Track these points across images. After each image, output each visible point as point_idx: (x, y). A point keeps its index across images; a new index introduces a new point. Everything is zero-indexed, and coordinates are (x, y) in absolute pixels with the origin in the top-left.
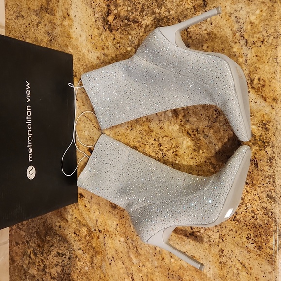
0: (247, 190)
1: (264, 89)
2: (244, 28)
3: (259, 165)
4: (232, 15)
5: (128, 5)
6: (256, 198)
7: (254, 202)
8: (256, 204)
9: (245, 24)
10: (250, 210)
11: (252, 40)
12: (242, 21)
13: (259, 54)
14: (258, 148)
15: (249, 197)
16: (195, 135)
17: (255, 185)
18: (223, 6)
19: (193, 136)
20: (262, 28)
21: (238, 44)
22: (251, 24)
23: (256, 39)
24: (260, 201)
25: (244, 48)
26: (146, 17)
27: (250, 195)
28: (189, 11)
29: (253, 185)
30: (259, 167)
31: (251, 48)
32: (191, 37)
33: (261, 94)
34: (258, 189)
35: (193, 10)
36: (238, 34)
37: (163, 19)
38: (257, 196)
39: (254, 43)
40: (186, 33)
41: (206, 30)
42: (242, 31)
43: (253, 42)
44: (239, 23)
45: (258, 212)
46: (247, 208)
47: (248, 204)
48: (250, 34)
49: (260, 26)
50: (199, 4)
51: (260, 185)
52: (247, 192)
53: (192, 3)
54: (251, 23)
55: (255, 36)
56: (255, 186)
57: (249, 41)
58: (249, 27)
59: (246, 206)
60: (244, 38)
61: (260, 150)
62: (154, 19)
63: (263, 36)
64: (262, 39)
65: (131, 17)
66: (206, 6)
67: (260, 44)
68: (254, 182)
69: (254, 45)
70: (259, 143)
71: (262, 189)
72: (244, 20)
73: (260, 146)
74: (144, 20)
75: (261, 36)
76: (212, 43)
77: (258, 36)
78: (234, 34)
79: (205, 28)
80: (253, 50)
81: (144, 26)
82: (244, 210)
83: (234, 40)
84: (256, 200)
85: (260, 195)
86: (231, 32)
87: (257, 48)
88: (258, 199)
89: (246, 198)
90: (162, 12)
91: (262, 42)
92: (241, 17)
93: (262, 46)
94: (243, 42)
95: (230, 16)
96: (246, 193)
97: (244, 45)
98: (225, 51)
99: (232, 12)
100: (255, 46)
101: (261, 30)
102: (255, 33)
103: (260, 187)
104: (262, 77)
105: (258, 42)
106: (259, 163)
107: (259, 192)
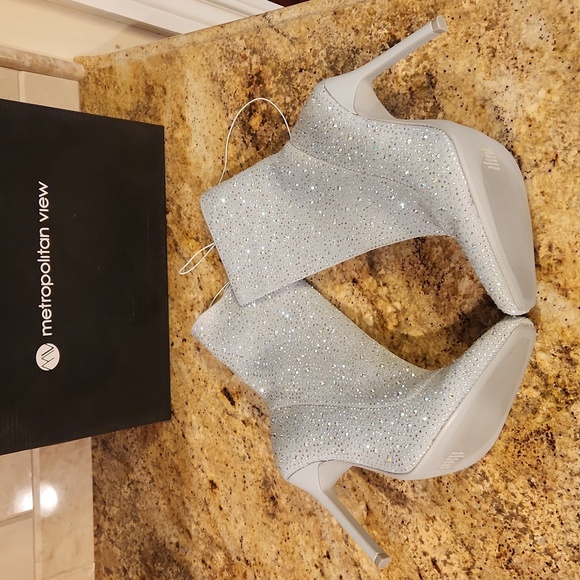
0: (535, 501)
1: (562, 268)
2: (514, 131)
3: (556, 445)
4: (488, 104)
5: (287, 92)
6: (554, 519)
7: (550, 530)
8: (555, 535)
9: (516, 123)
10: (542, 547)
11: (531, 158)
12: (507, 116)
13: (547, 190)
14: (553, 404)
15: (537, 517)
17: (551, 489)
18: (468, 85)
20: (551, 130)
22: (528, 123)
23: (539, 156)
24: (563, 529)
27: (539, 512)
28: (401, 100)
29: (545, 490)
30: (557, 448)
31: (529, 175)
33: (557, 280)
34: (557, 501)
35: (409, 96)
38: (556, 515)
39: (536, 165)
42: (510, 138)
43: (533, 163)
44: (502, 120)
45: (558, 554)
46: (535, 542)
47: (536, 533)
48: (527, 145)
49: (547, 125)
50: (419, 84)
51: (561, 491)
52: (534, 504)
53: (406, 81)
54: (528, 119)
55: (538, 148)
56: (550, 492)
57: (525, 161)
58: (524, 128)
59: (532, 537)
61: (559, 408)
63: (554, 148)
64: (553, 156)
66: (434, 87)
67: (550, 166)
68: (549, 483)
69: (536, 169)
70: (555, 393)
71: (565, 500)
72: (513, 114)
73: (557, 401)
75: (551, 149)
77: (544, 150)
80: (535, 181)
82: (528, 547)
84: (553, 526)
85: (563, 514)
87: (542, 175)
88: (557, 524)
89: (531, 519)
91: (554, 161)
92: (507, 107)
93: (554, 170)
95: (483, 107)
96: (532, 508)
99: (486, 97)
100: (539, 172)
101: (551, 134)
102: (535, 143)
103: (560, 495)
104: (556, 242)
105: (544, 161)
106: (557, 440)
107: (559, 507)
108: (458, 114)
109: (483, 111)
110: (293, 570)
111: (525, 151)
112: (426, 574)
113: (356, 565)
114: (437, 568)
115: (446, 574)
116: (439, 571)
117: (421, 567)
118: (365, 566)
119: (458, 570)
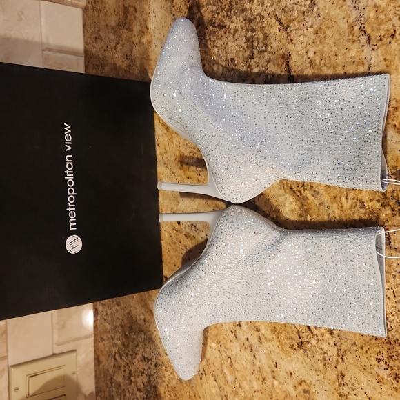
1: (397, 113)
2: (366, 16)
3: (392, 241)
6: (389, 294)
8: (390, 305)
9: (367, 10)
11: (377, 35)
12: (361, 6)
13: (388, 57)
14: (389, 212)
16: (300, 192)
19: (298, 194)
20: (391, 12)
21: (357, 43)
22: (376, 9)
23: (383, 33)
24: (395, 300)
25: (367, 49)
26: (234, 18)
30: (392, 243)
31: (376, 47)
32: (292, 40)
33: (393, 123)
34: (392, 280)
36: (357, 28)
37: (255, 18)
38: (391, 291)
39: (381, 40)
40: (286, 35)
41: (311, 27)
42: (363, 22)
43: (378, 38)
44: (358, 8)
45: (392, 318)
48: (375, 25)
49: (389, 9)
51: (394, 273)
54: (376, 6)
55: (382, 27)
57: (373, 38)
58: (372, 14)
60: (365, 32)
61: (394, 215)
62: (245, 20)
63: (393, 25)
64: (392, 31)
65: (217, 21)
67: (390, 39)
69: (380, 43)
70: (391, 204)
71: (397, 280)
72: (365, 3)
73: (393, 210)
74: (232, 22)
75: (391, 27)
76: (321, 47)
77: (386, 28)
78: (351, 28)
79: (310, 24)
80: (379, 51)
81: (232, 31)
83: (351, 37)
84: (389, 298)
85: (395, 290)
86: (346, 25)
87: (385, 46)
88: (392, 296)
90: (254, 7)
91: (393, 35)
93: (393, 42)
94: (364, 39)
97: (366, 45)
98: (339, 57)
100: (383, 44)
101: (391, 16)
102: (380, 24)
103: (394, 276)
104: (393, 94)
105: (386, 36)
106: (392, 237)
107: (393, 284)
108: (327, 7)
109: (345, 3)
110: (217, 335)
111: (373, 30)
112: (303, 335)
113: (258, 330)
114: (310, 330)
115: (316, 335)
116: (312, 333)
117: (300, 330)
118: (263, 331)
119: (324, 331)
